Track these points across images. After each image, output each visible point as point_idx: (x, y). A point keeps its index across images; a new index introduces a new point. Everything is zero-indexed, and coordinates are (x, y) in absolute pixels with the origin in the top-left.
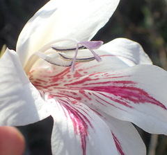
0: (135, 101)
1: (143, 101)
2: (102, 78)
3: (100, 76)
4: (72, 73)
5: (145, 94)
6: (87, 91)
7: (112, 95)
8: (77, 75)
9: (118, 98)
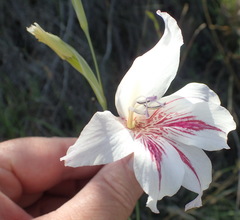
0: (196, 130)
1: (202, 129)
2: (174, 116)
3: (173, 115)
4: (157, 116)
5: (203, 123)
6: (165, 128)
7: (181, 128)
8: (160, 116)
9: (185, 129)
